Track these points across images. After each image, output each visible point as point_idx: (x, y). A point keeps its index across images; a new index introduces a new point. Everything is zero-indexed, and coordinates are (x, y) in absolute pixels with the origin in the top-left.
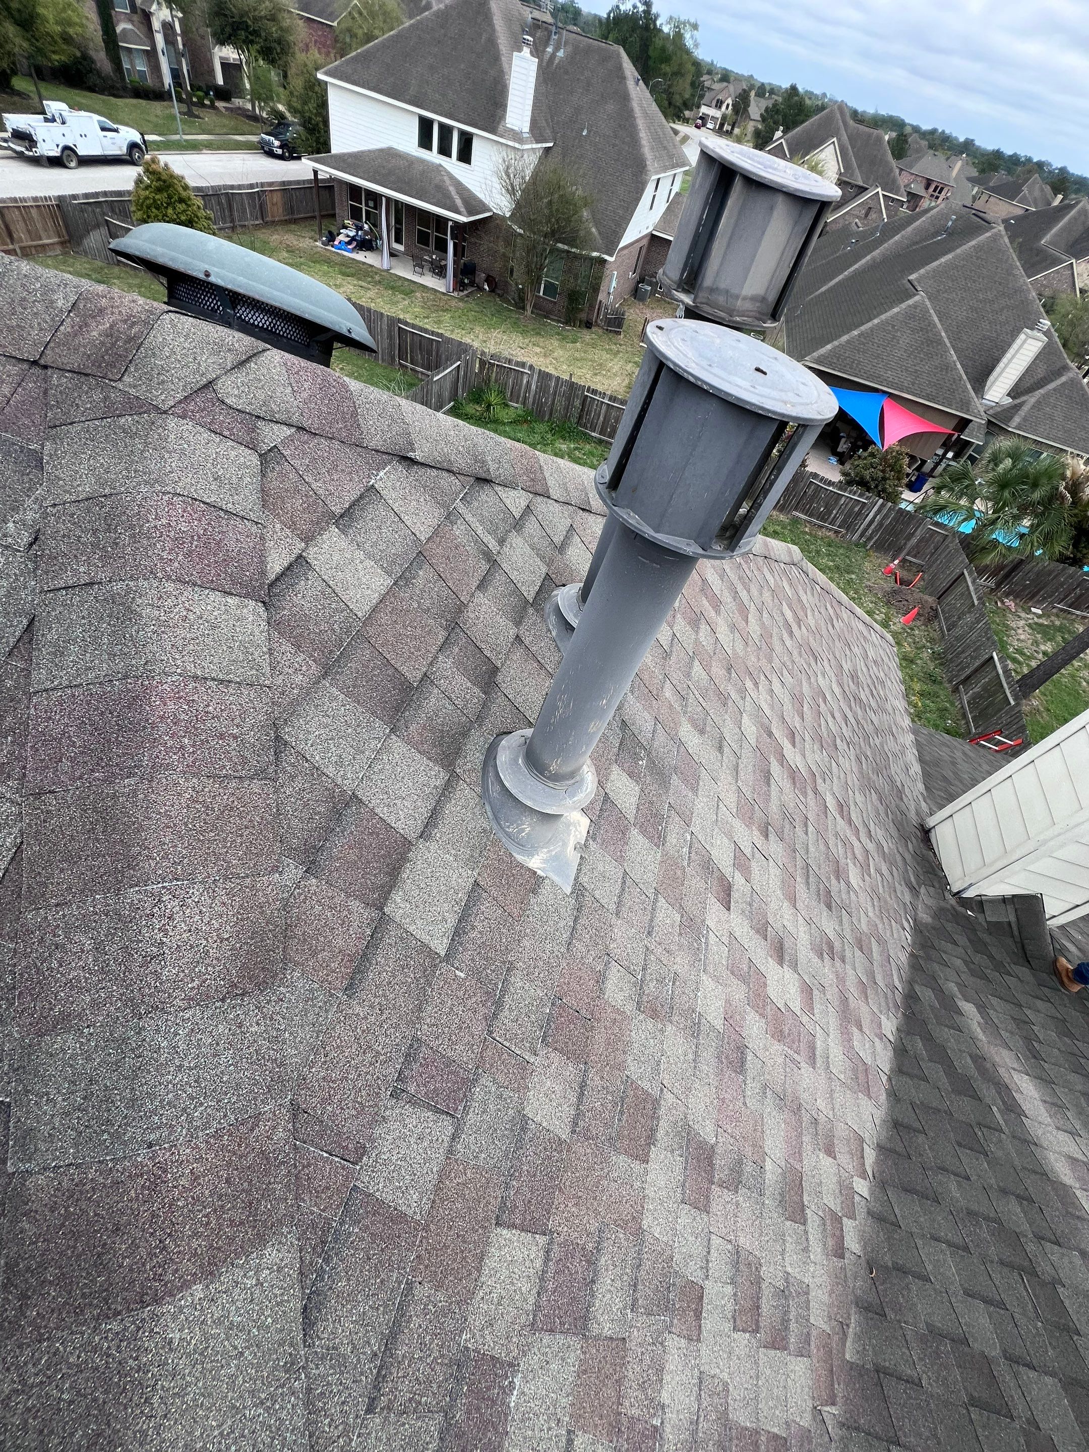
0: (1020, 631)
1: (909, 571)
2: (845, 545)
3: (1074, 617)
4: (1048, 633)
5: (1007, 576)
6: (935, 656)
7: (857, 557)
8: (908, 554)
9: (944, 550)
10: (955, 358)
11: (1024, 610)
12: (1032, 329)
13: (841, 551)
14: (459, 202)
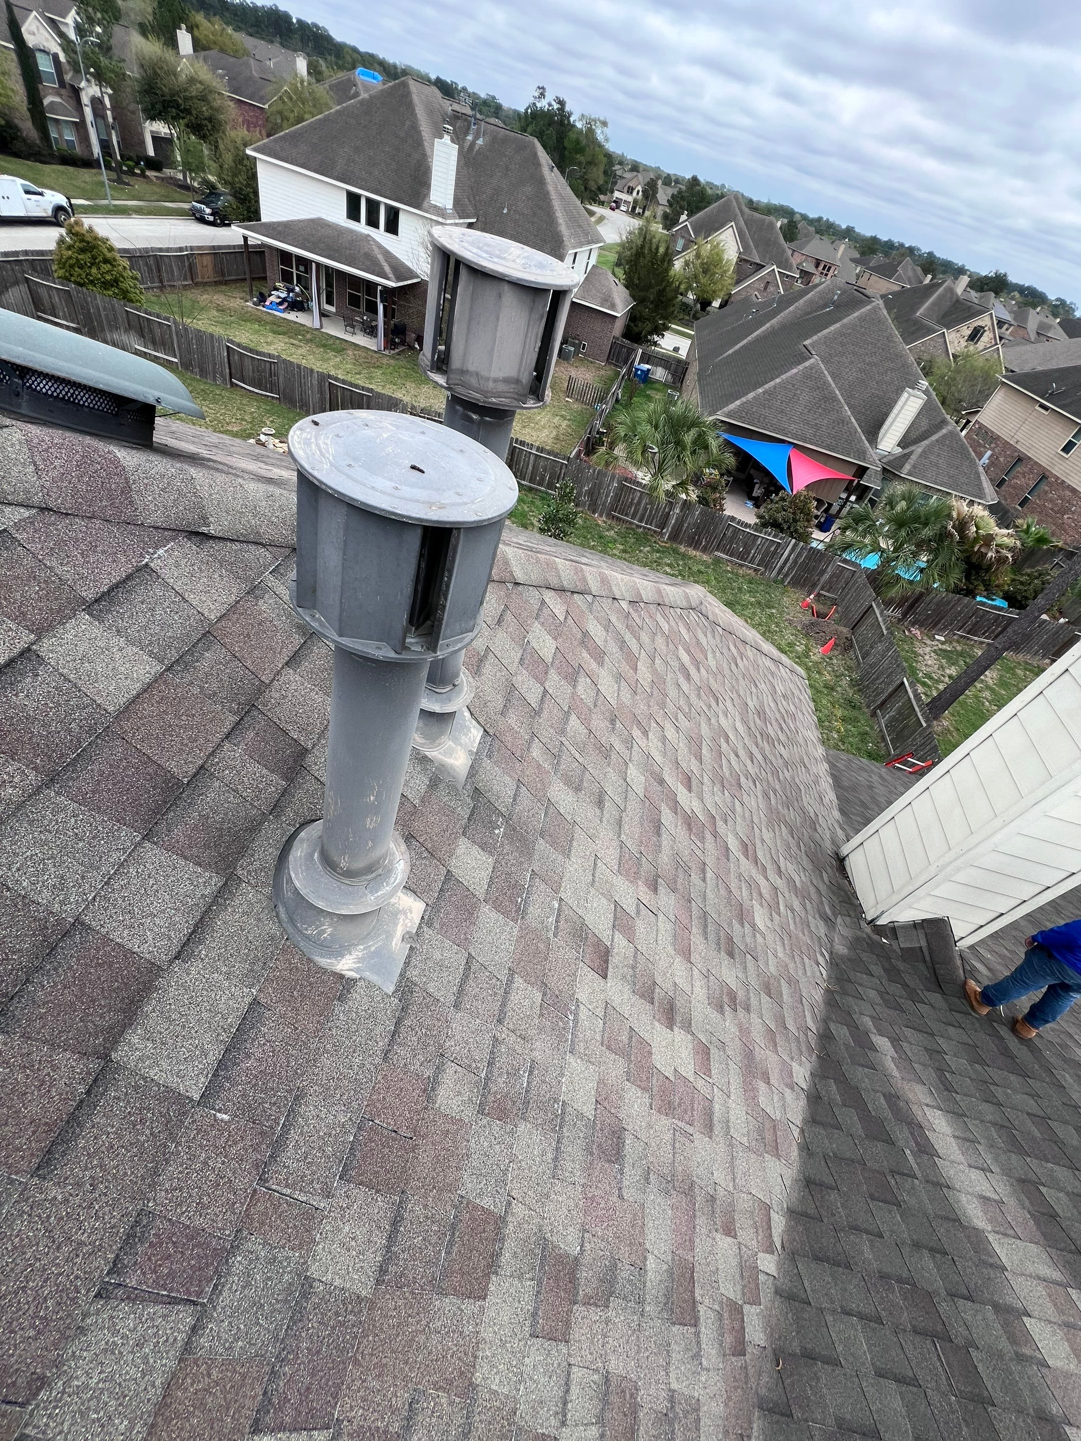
0: (927, 657)
1: (824, 604)
2: (764, 582)
3: (972, 642)
4: (951, 658)
5: (911, 606)
6: (853, 683)
7: (775, 594)
8: (822, 589)
9: (854, 584)
10: (849, 413)
11: (929, 638)
12: (913, 388)
13: (762, 588)
14: (387, 269)
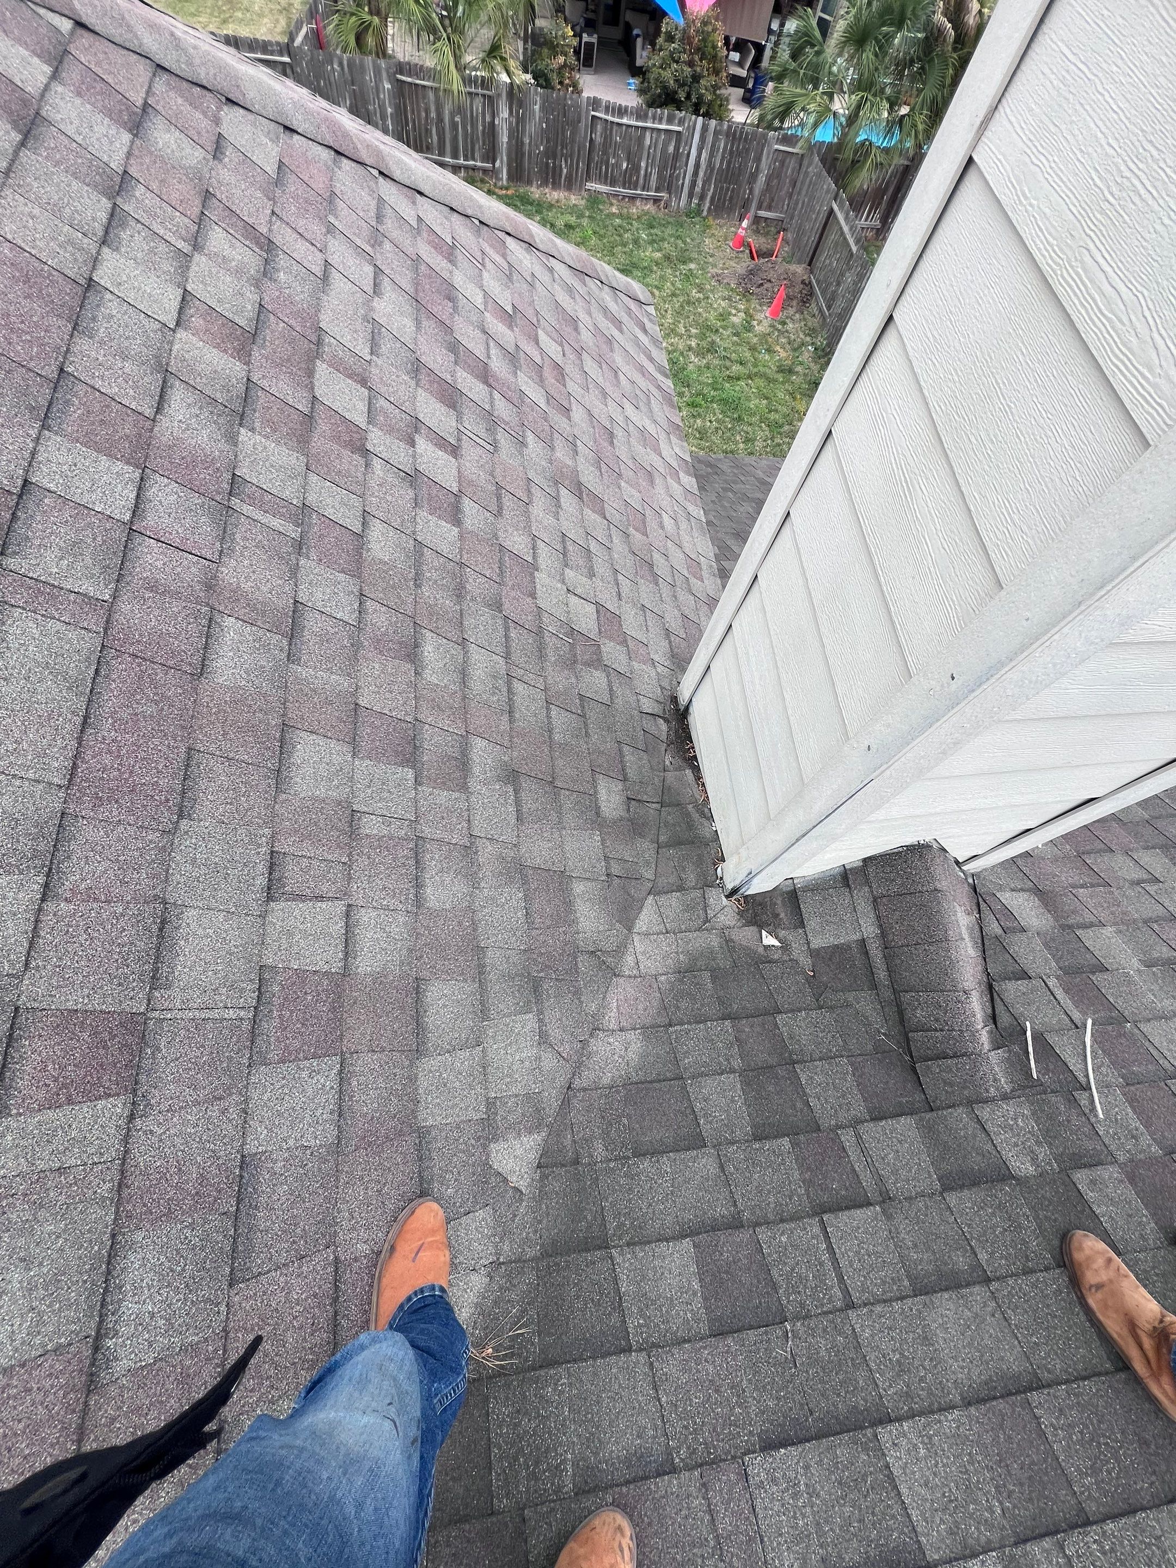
1: (766, 234)
2: (671, 220)
6: (819, 353)
7: (692, 233)
8: (760, 207)
9: (803, 182)
13: (669, 230)
